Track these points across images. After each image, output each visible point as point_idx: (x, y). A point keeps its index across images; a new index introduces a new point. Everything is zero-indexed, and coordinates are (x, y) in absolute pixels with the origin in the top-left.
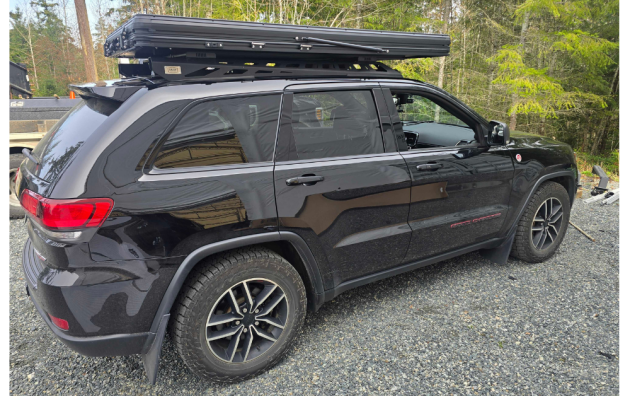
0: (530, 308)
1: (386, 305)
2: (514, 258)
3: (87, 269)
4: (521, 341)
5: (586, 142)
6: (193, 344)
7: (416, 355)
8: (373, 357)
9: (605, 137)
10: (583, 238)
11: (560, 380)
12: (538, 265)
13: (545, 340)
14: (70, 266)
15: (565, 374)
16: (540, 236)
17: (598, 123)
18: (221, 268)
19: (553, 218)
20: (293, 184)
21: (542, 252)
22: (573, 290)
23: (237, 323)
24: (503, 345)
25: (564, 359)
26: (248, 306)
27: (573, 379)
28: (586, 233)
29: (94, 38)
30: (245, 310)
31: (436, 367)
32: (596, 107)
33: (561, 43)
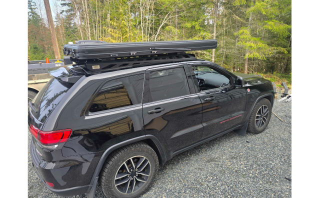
0: (255, 157)
1: (193, 158)
2: (248, 132)
3: (61, 161)
4: (252, 174)
5: (279, 68)
6: (109, 188)
7: (207, 183)
8: (189, 185)
9: (287, 65)
10: (278, 120)
11: (269, 193)
12: (258, 135)
13: (263, 173)
14: (53, 160)
15: (271, 190)
16: (259, 122)
17: (284, 59)
18: (120, 154)
19: (264, 114)
20: (151, 113)
21: (260, 129)
22: (274, 147)
23: (129, 176)
24: (244, 176)
25: (271, 182)
26: (133, 168)
27: (275, 192)
28: (279, 117)
29: (55, 23)
30: (132, 170)
31: (216, 189)
32: (283, 53)
33: (267, 26)
